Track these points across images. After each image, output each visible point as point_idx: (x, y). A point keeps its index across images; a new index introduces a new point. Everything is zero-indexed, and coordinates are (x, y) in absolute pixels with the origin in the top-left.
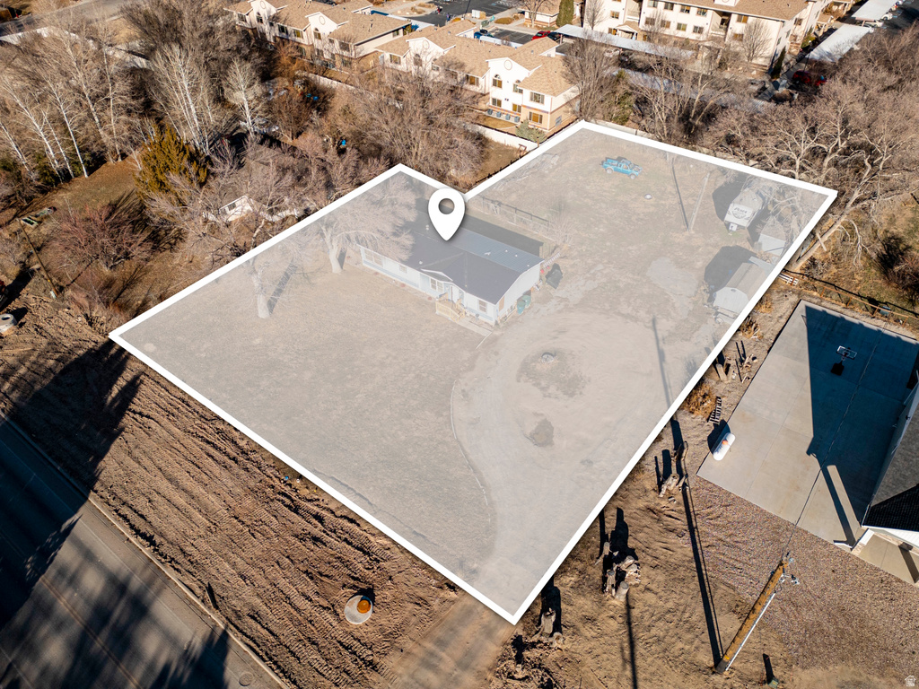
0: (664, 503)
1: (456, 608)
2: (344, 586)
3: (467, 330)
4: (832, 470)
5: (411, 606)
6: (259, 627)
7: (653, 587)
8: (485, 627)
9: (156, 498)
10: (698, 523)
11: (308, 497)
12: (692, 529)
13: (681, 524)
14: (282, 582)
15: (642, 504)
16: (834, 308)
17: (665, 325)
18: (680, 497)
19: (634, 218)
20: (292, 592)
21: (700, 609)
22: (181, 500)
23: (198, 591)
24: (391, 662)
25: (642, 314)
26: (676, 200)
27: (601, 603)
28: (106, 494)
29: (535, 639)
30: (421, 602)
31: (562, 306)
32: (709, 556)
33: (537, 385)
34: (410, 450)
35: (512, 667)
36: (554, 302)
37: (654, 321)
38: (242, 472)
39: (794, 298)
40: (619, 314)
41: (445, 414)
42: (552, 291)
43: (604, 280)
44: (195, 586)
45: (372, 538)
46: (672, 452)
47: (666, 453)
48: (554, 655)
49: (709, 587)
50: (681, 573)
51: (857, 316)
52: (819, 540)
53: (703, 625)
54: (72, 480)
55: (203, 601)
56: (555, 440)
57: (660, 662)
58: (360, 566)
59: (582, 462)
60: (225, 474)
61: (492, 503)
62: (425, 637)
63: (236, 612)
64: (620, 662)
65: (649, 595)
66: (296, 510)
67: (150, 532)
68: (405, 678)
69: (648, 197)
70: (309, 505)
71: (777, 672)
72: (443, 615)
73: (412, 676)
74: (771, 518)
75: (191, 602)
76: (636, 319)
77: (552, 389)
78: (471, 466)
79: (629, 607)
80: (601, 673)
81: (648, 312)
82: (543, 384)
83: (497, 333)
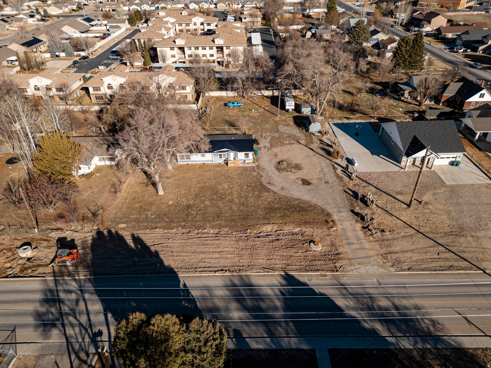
0: (356, 182)
1: (339, 230)
2: (303, 244)
3: (246, 167)
4: (381, 156)
5: (328, 237)
6: (294, 266)
7: (377, 199)
8: (352, 230)
9: (206, 260)
10: (368, 182)
11: (257, 233)
12: (369, 184)
13: (365, 184)
14: (284, 254)
15: (352, 185)
16: (339, 122)
17: (303, 142)
18: (358, 179)
19: (256, 118)
20: (291, 254)
21: (392, 198)
22: (216, 256)
23: (262, 271)
24: (341, 250)
25: (292, 142)
26: (263, 110)
27: (371, 209)
28: (182, 270)
29: (367, 224)
30: (328, 235)
31: (267, 149)
32: (379, 186)
33: (287, 171)
34: (273, 205)
35: (370, 233)
36: (263, 149)
37: (298, 142)
38: (225, 238)
39: (327, 123)
40: (286, 144)
41: (270, 191)
42: (258, 146)
43: (270, 137)
44: (258, 271)
45: (293, 231)
46: (344, 170)
47: (342, 171)
48: (375, 225)
49: (388, 192)
50: (379, 194)
51: (346, 121)
52: (397, 172)
53: (396, 200)
54: (161, 275)
55: (267, 272)
56: (311, 182)
57: (397, 212)
58: (300, 238)
59: (325, 183)
60: (220, 241)
61: (315, 204)
62: (341, 240)
63: (282, 268)
64: (390, 217)
65: (378, 201)
66: (259, 237)
67: (220, 269)
68: (350, 251)
69: (253, 110)
70: (260, 234)
71: (420, 201)
72: (338, 234)
73: (350, 249)
74: (382, 173)
75: (264, 275)
76: (293, 144)
77: (293, 170)
78: (297, 200)
79: (378, 206)
80: (390, 221)
81: (294, 141)
82: (289, 170)
83: (257, 164)
